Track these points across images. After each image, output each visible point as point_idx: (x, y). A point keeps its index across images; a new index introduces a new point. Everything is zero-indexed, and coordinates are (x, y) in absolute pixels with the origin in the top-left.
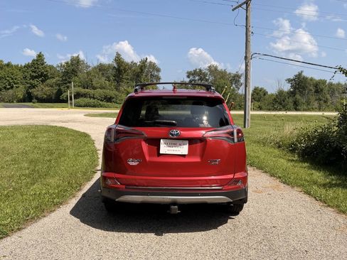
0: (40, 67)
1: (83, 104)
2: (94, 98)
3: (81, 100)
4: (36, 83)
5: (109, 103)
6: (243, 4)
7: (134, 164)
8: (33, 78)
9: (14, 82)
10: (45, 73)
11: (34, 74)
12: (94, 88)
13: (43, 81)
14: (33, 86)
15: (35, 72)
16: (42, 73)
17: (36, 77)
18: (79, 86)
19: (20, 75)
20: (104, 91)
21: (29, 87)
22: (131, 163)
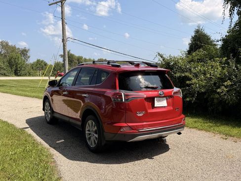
6: (58, 2)
7: (141, 115)
22: (139, 115)
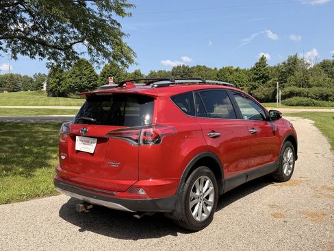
0: (262, 69)
1: (295, 103)
2: (308, 97)
3: (294, 100)
4: (257, 84)
5: (324, 102)
8: (255, 80)
9: (240, 85)
10: (266, 74)
11: (256, 77)
12: (310, 86)
13: (263, 82)
14: (254, 88)
15: (256, 74)
16: (264, 75)
17: (258, 79)
18: (294, 85)
19: (246, 78)
20: (321, 88)
21: (251, 89)
